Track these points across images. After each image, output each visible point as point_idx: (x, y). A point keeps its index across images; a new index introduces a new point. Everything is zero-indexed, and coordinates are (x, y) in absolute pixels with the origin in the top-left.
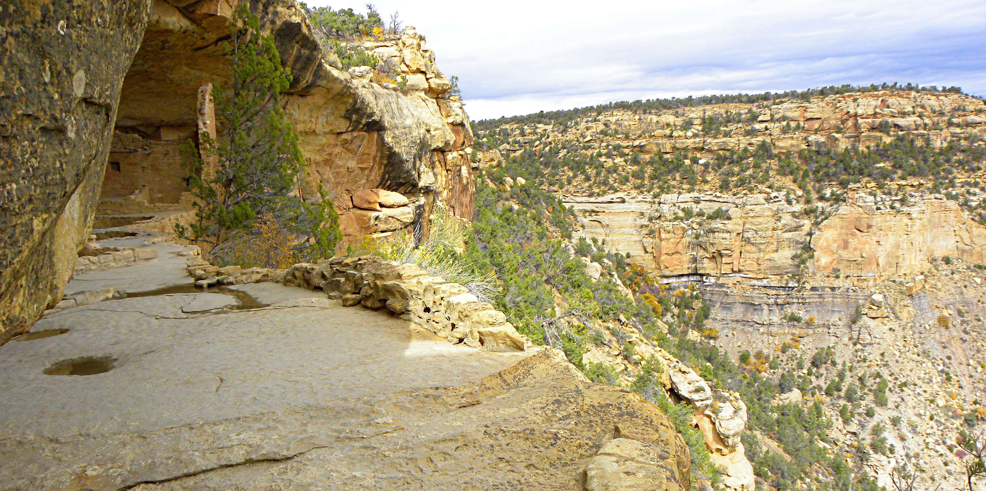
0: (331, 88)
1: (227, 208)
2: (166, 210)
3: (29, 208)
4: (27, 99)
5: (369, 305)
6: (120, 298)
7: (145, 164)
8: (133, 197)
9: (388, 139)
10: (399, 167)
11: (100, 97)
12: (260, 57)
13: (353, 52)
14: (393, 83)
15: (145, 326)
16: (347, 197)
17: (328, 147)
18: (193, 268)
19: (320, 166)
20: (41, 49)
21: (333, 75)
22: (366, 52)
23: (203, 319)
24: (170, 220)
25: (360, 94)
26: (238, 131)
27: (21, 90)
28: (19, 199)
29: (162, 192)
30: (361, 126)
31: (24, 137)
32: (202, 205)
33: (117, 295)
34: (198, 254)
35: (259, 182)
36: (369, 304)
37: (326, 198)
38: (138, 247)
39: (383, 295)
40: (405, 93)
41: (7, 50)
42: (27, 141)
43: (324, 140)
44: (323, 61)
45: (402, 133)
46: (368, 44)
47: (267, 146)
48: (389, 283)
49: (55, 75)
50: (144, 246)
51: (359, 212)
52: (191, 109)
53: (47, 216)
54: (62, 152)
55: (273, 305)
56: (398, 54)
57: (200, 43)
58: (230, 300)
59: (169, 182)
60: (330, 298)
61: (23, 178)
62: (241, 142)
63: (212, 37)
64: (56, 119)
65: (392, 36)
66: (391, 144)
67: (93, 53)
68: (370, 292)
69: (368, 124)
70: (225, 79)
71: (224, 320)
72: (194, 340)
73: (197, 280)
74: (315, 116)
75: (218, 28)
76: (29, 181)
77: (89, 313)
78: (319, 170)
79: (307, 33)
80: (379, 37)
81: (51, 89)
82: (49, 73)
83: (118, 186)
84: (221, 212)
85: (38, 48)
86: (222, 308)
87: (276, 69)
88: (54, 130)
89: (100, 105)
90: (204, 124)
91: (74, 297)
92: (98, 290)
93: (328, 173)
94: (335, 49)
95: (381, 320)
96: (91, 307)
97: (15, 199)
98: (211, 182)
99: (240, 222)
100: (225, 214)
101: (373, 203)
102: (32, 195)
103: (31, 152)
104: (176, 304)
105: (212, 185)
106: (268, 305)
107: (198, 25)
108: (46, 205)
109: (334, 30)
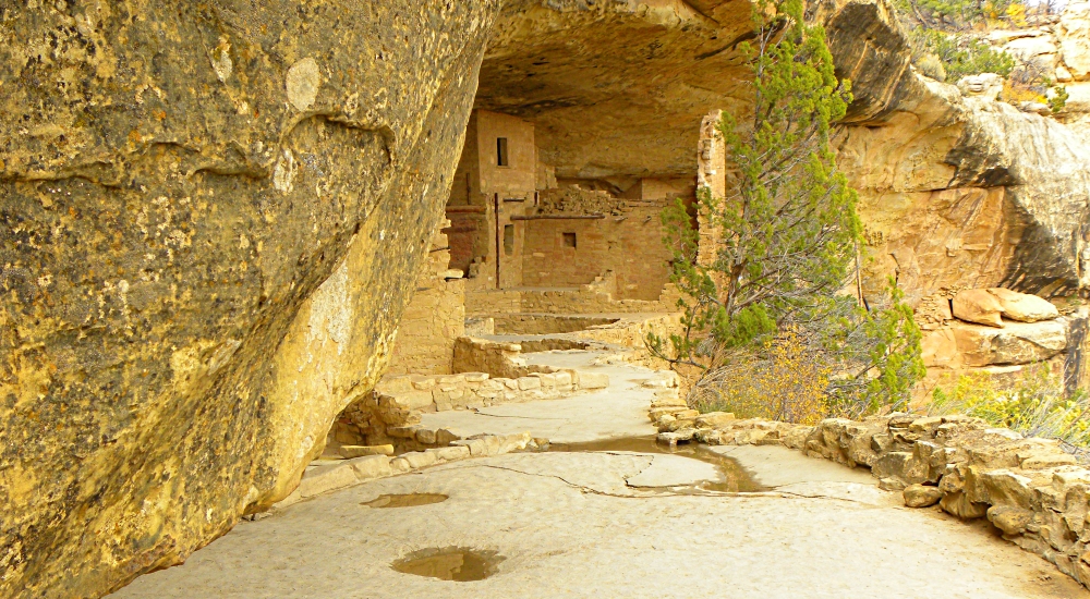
0: (925, 113)
1: (730, 313)
2: (639, 310)
3: (160, 329)
4: (169, 112)
5: (955, 510)
6: (538, 451)
7: (613, 238)
8: (591, 287)
9: (1025, 201)
10: (1042, 251)
11: (361, 113)
12: (799, 64)
13: (968, 50)
14: (1039, 101)
15: (564, 503)
16: (943, 302)
17: (913, 214)
18: (657, 410)
19: (897, 246)
20: (210, 15)
21: (928, 92)
22: (992, 48)
23: (656, 500)
24: (642, 326)
25: (976, 122)
26: (756, 186)
27: (155, 94)
28: (136, 311)
29: (635, 282)
30: (975, 179)
31: (159, 188)
32: (692, 306)
33: (534, 444)
34: (675, 386)
35: (786, 271)
36: (954, 507)
37: (902, 302)
38: (584, 367)
39: (982, 495)
40: (1061, 117)
41: (125, 15)
42: (166, 195)
43: (908, 202)
44: (912, 67)
45: (1052, 189)
46: (996, 35)
47: (803, 213)
48: (996, 472)
49: (243, 66)
50: (594, 365)
51: (963, 327)
52: (690, 151)
53: (212, 344)
54: (257, 219)
55: (779, 489)
56: (1052, 48)
57: (708, 47)
58: (707, 471)
59: (647, 266)
60: (882, 486)
61: (148, 270)
62: (759, 204)
63: (728, 34)
64: (239, 153)
65: (1042, 18)
66: (1029, 210)
67: (340, 26)
68: (959, 485)
69: (988, 175)
70: (747, 103)
71: (690, 507)
72: (633, 540)
73: (660, 432)
74: (894, 161)
75: (739, 20)
76: (163, 276)
77: (485, 472)
78: (896, 253)
79: (886, 21)
80: (1018, 21)
81: (231, 95)
82: (229, 62)
83: (572, 270)
84: (720, 318)
85: (203, 12)
86: (693, 485)
87: (826, 83)
88: (237, 175)
89: (361, 129)
90: (708, 175)
91: (468, 442)
92: (506, 435)
93: (910, 259)
94: (935, 46)
95: (975, 542)
96: (490, 461)
97: (126, 311)
98: (708, 270)
99: (749, 337)
100: (725, 321)
101: (990, 312)
102: (171, 304)
103: (174, 217)
104: (619, 471)
105: (710, 273)
106: (771, 489)
107: (706, 17)
108: (209, 322)
109: (936, 14)
